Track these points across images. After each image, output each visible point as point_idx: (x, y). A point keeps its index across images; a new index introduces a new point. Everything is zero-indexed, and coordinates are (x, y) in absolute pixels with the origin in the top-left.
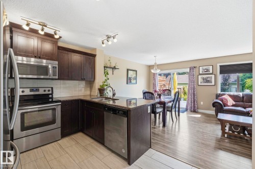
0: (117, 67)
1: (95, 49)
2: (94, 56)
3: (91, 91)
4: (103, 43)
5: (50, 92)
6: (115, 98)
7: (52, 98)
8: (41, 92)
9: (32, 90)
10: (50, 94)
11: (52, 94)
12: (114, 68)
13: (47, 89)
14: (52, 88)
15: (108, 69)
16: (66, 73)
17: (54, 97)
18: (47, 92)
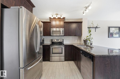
0: (98, 27)
1: (82, 19)
2: (81, 22)
3: (80, 41)
4: (83, 13)
5: (62, 41)
6: (91, 46)
7: (63, 43)
8: (59, 41)
9: (57, 40)
10: (62, 42)
11: (63, 42)
12: (97, 27)
13: (61, 40)
14: (63, 39)
15: (91, 29)
16: (68, 33)
17: (64, 43)
18: (61, 41)
